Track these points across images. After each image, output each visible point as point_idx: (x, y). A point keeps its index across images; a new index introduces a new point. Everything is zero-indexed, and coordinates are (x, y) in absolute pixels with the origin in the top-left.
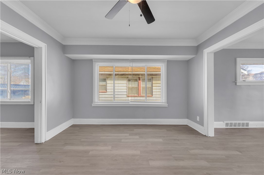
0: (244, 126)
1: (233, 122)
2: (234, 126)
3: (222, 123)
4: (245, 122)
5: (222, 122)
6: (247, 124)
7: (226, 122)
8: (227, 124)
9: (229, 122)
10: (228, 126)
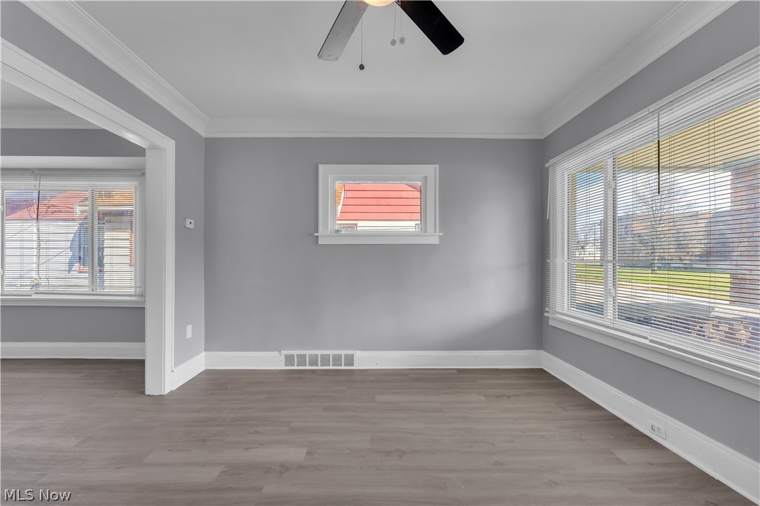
0: (341, 365)
1: (308, 353)
2: (310, 365)
3: (275, 354)
4: (343, 353)
5: (277, 352)
6: (350, 360)
7: (284, 352)
8: (289, 360)
9: (295, 352)
10: (294, 365)
